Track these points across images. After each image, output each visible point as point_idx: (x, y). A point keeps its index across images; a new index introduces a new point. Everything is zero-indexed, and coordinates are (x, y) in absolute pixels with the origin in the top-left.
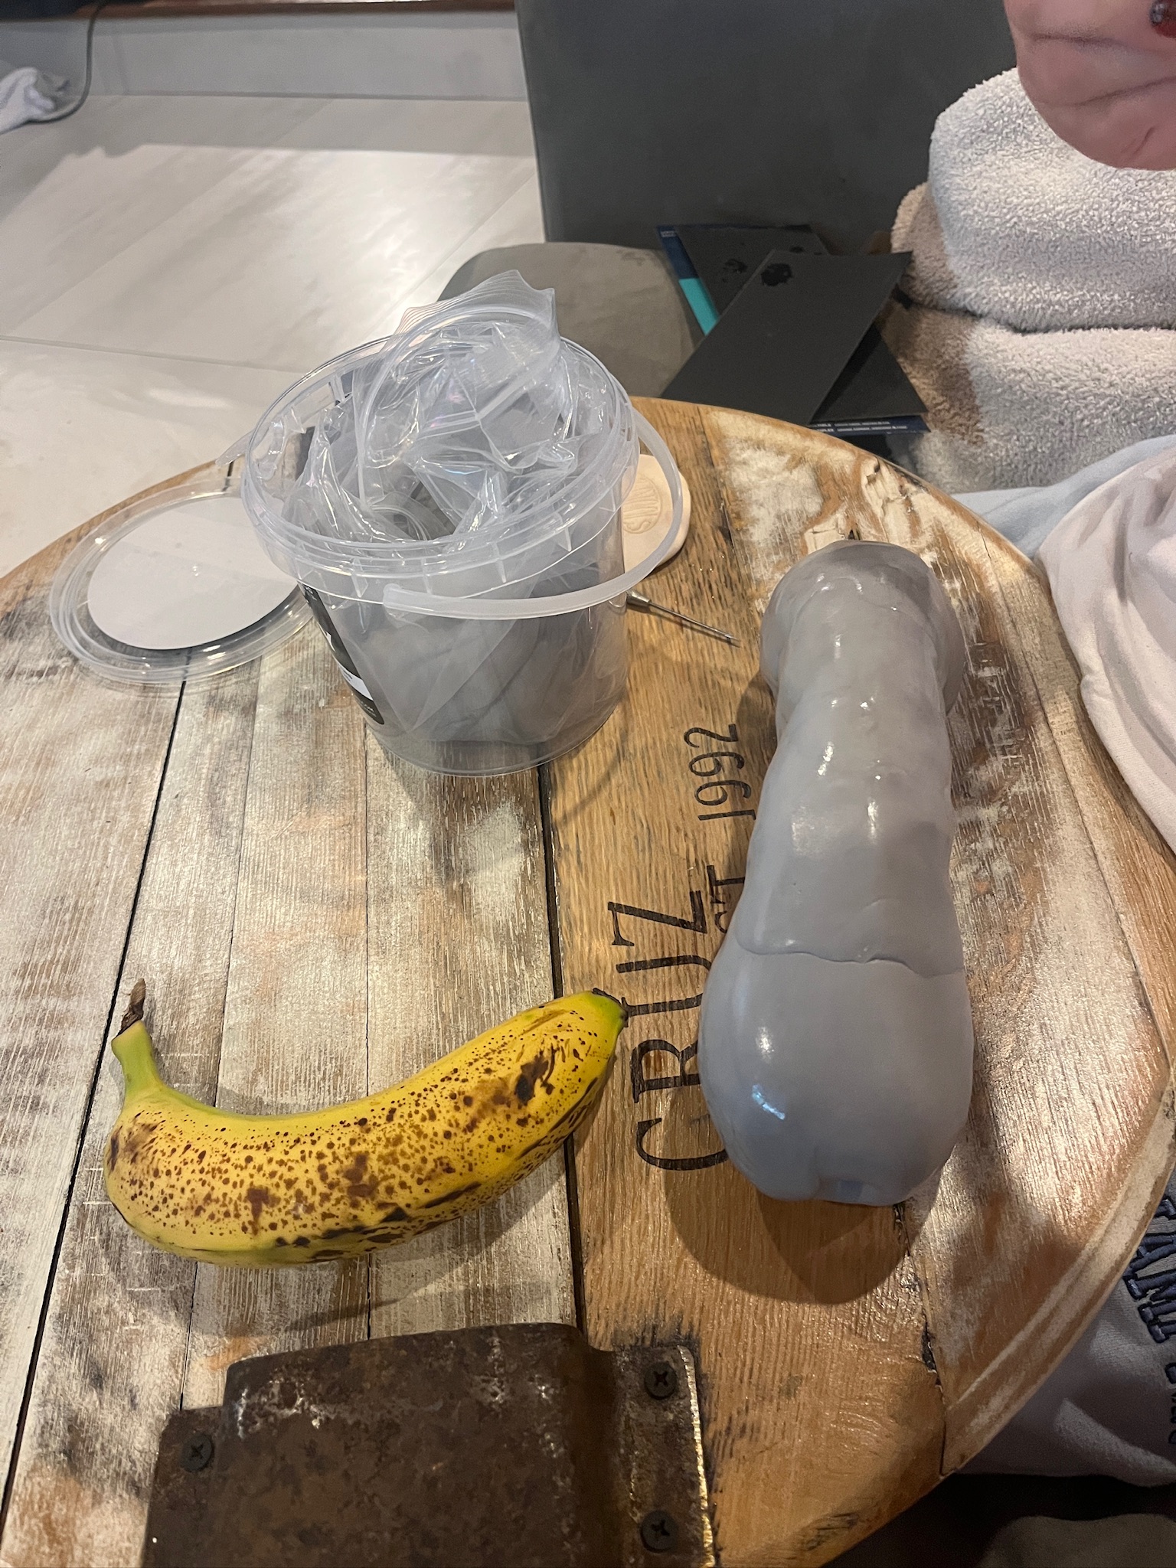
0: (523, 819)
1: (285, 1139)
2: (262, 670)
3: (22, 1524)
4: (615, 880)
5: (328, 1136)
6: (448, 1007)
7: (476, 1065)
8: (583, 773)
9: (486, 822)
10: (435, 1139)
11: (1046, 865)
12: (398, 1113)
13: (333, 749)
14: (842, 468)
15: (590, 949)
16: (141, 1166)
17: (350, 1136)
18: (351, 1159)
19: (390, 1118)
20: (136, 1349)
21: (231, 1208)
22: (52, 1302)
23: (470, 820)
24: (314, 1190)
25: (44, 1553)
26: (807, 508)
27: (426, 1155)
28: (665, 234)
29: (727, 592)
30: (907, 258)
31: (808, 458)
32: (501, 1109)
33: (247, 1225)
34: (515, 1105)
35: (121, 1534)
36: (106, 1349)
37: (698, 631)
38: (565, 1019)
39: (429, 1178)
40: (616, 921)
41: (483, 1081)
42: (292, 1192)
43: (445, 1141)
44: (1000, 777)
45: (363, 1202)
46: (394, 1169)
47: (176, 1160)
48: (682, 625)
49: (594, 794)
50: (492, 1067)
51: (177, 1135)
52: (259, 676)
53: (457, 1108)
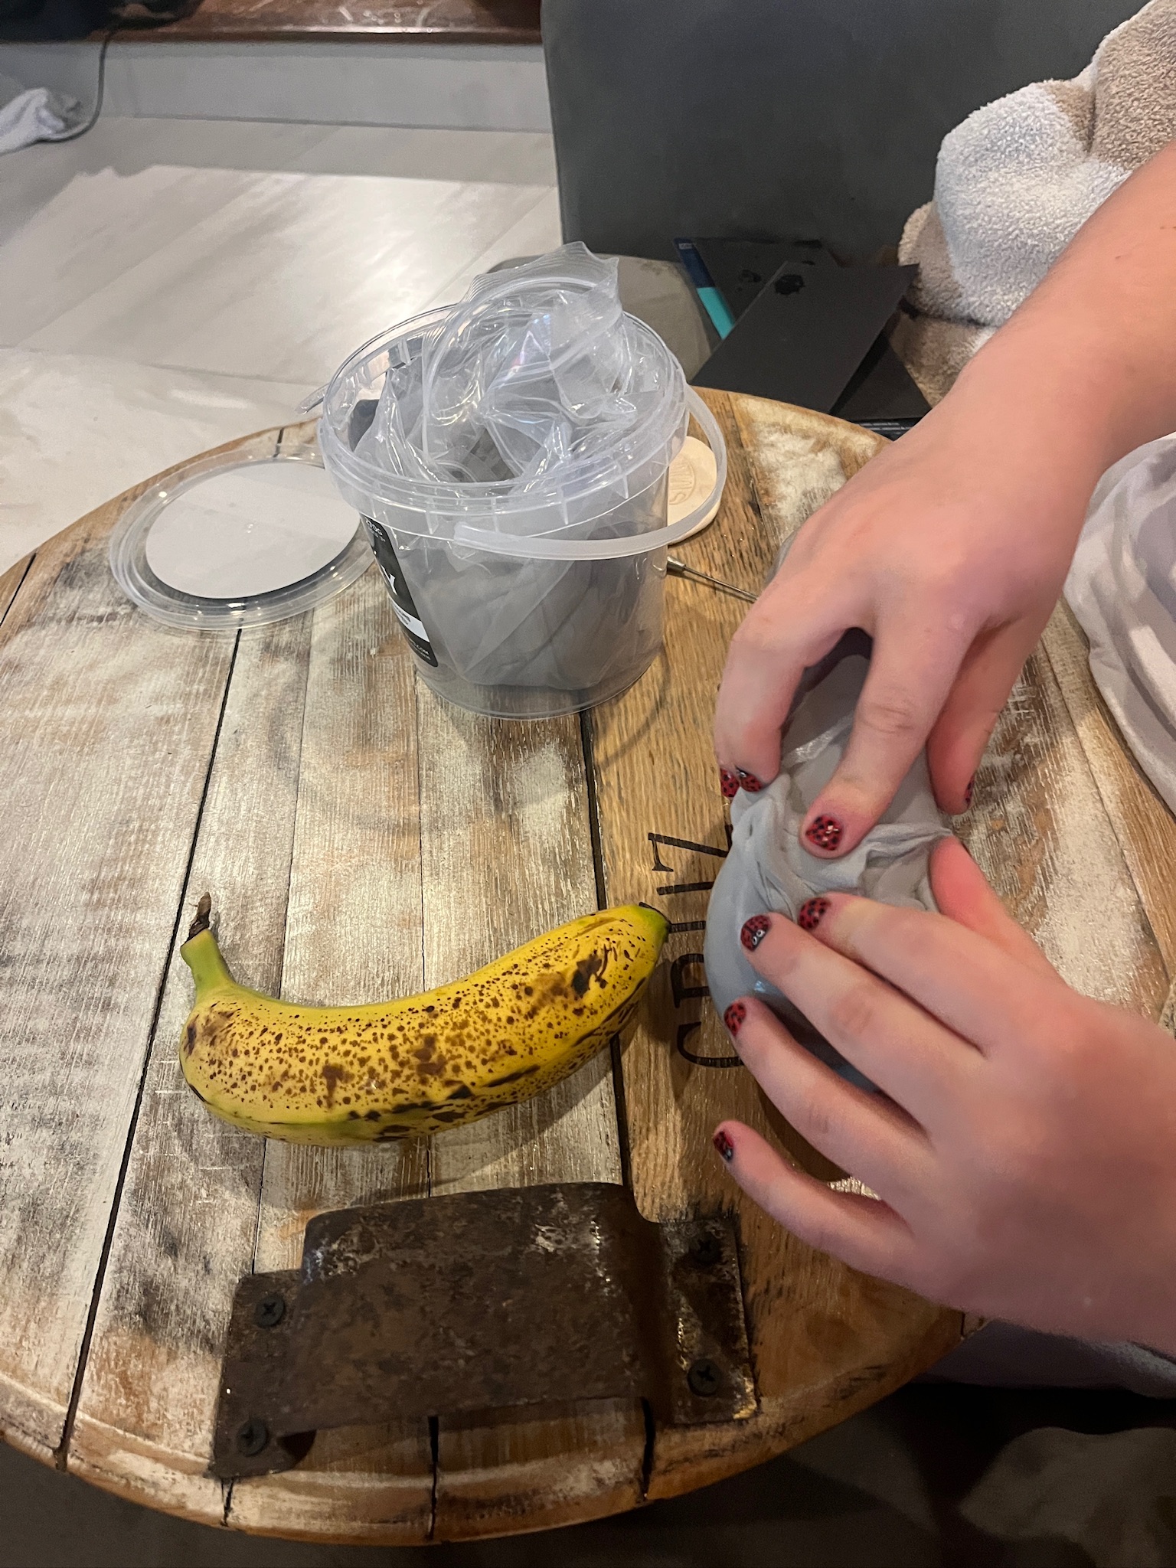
0: (567, 759)
1: (357, 1024)
2: (315, 621)
3: (99, 1378)
4: (655, 814)
5: (399, 1021)
6: (499, 922)
7: (534, 961)
8: (623, 719)
9: (531, 760)
10: (499, 1024)
11: (1056, 807)
12: (464, 1001)
13: (386, 692)
14: (864, 451)
15: (632, 875)
16: (220, 1047)
17: (420, 1021)
18: (420, 1040)
19: (456, 1005)
20: (209, 1220)
21: (307, 1083)
22: (127, 1179)
23: (517, 758)
24: (386, 1067)
25: (120, 1404)
26: (832, 486)
27: (490, 1037)
28: (682, 246)
29: (757, 559)
30: (913, 270)
31: (832, 442)
32: (559, 999)
33: (322, 1099)
34: (571, 997)
35: (195, 1386)
36: (181, 1220)
37: (731, 594)
38: (616, 925)
39: (493, 1059)
40: (656, 851)
41: (543, 975)
42: (365, 1069)
43: (508, 1026)
44: (1013, 729)
45: (431, 1080)
46: (461, 1050)
47: (254, 1042)
48: (715, 588)
49: (634, 740)
50: (550, 962)
51: (254, 1021)
52: (312, 625)
53: (519, 997)
